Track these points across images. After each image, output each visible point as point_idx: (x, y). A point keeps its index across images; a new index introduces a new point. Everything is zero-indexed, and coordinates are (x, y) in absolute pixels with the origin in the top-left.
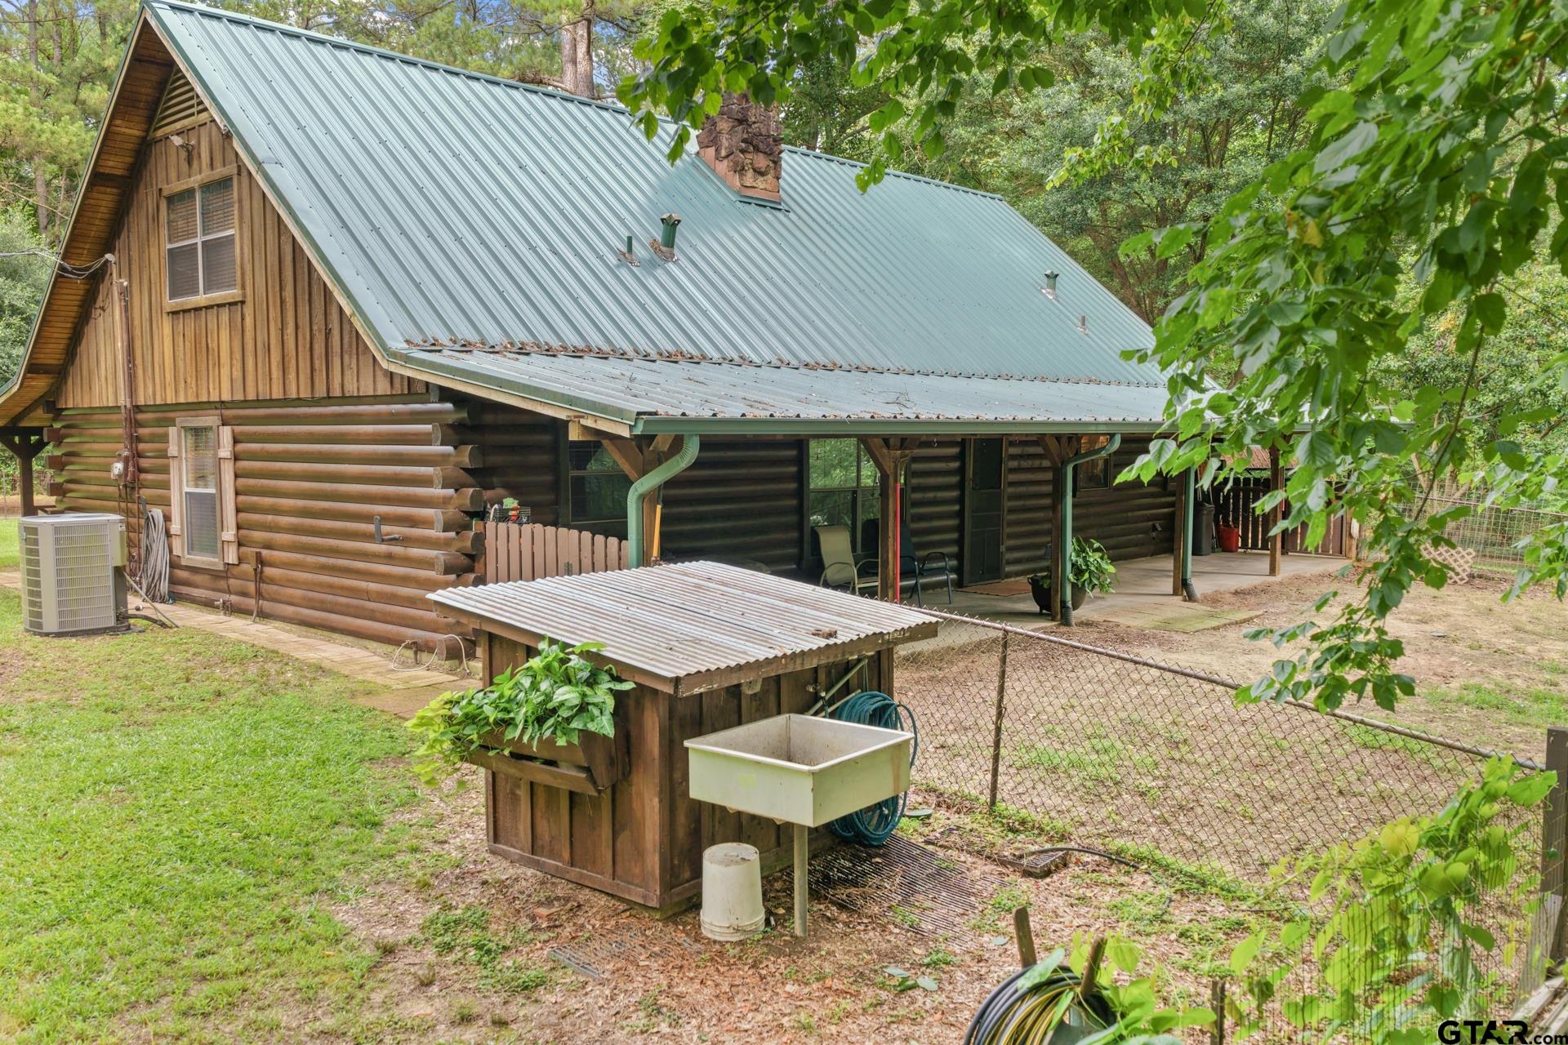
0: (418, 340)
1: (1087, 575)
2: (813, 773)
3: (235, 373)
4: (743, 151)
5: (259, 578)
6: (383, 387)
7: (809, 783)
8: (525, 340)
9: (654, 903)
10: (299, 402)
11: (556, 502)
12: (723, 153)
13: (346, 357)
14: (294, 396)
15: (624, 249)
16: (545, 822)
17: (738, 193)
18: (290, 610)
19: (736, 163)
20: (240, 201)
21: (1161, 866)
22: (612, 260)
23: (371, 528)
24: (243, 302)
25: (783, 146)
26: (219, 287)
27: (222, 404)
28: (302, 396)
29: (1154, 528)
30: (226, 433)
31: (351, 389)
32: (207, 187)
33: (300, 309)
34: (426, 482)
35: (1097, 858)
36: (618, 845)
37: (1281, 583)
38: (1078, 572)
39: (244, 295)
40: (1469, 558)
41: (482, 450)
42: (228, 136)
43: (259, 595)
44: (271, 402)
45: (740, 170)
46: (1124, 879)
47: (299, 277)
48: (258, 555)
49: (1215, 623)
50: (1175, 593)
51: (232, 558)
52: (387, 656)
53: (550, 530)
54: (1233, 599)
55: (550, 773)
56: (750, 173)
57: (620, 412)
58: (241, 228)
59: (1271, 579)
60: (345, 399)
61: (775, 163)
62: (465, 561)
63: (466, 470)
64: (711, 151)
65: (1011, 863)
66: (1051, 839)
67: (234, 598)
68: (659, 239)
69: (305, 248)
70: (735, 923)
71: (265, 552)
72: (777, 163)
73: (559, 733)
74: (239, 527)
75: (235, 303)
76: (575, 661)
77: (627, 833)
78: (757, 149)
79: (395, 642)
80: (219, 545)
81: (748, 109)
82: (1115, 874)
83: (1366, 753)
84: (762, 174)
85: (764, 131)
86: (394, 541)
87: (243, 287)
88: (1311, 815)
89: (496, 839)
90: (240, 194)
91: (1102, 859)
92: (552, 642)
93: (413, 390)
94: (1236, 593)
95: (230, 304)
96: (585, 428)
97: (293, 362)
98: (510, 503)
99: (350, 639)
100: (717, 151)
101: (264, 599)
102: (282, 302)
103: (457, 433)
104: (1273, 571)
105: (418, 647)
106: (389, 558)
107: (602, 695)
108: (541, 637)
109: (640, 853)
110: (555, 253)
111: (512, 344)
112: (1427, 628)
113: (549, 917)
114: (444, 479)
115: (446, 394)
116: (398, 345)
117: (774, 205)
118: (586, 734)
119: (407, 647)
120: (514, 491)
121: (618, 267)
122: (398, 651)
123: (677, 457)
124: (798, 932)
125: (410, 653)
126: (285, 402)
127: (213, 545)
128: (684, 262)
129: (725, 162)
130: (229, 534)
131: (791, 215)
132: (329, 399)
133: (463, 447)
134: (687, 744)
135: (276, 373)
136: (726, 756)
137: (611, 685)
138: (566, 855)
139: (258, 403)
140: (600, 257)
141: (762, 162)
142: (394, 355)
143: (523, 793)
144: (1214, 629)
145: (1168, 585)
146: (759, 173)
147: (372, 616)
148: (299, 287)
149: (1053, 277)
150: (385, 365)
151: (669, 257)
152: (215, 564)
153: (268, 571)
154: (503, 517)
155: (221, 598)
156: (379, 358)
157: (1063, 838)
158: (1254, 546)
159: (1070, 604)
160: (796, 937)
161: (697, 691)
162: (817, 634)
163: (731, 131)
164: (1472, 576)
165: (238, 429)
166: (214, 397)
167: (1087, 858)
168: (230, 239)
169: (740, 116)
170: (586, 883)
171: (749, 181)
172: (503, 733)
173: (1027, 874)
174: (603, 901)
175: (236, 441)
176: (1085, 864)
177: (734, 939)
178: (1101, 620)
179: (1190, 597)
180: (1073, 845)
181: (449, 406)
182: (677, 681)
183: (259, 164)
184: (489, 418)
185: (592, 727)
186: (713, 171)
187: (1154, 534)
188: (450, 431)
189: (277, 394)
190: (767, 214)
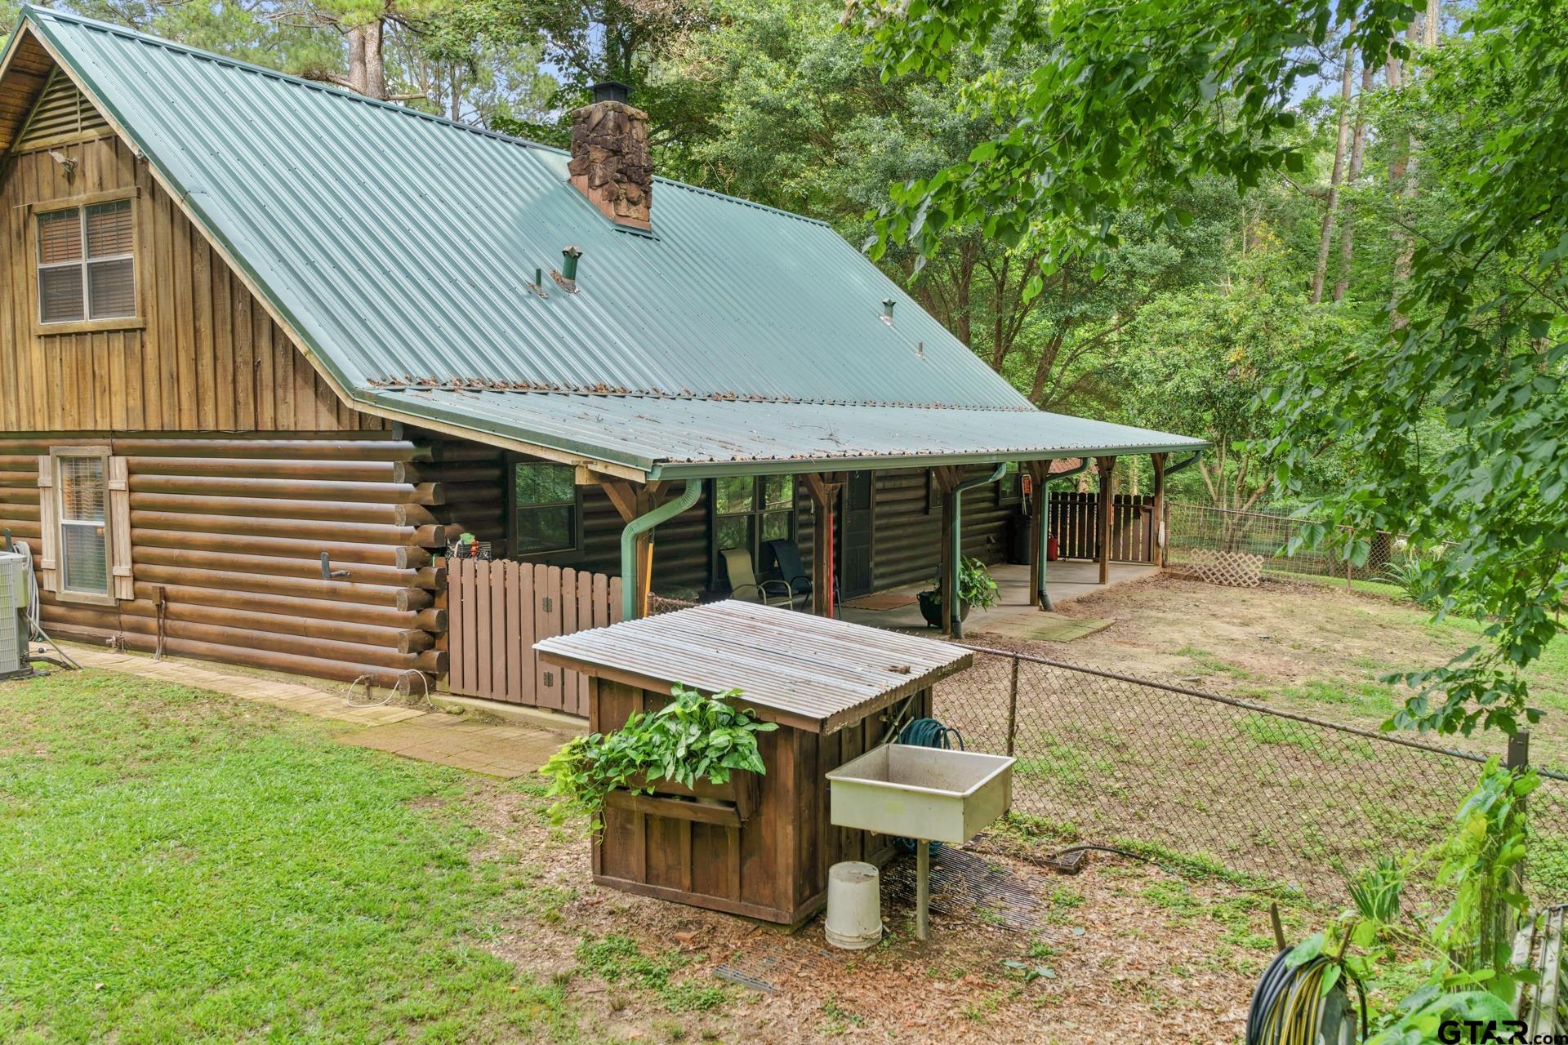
0: (377, 378)
1: (974, 592)
2: (964, 798)
3: (131, 402)
4: (618, 181)
5: (162, 612)
6: (327, 422)
7: (960, 807)
8: (471, 377)
9: (787, 920)
10: (217, 434)
11: (504, 536)
12: (597, 182)
13: (280, 392)
14: (212, 427)
15: (533, 283)
16: (661, 854)
17: (613, 222)
18: (203, 646)
19: (611, 193)
20: (140, 225)
21: (1166, 858)
22: (522, 291)
23: (317, 564)
24: (143, 330)
25: (653, 177)
26: (108, 312)
27: (113, 434)
28: (221, 428)
29: (989, 541)
30: (119, 465)
31: (287, 422)
32: (96, 210)
33: (219, 340)
34: (387, 518)
35: (1108, 853)
36: (745, 869)
37: (1110, 591)
38: (966, 588)
39: (145, 322)
40: (1259, 563)
41: (446, 486)
42: (145, 161)
43: (163, 631)
44: (181, 434)
45: (614, 199)
46: (1139, 871)
47: (219, 307)
48: (162, 590)
49: (1083, 632)
50: (1032, 603)
51: (125, 591)
52: (331, 691)
53: (527, 567)
54: (1080, 607)
55: (691, 809)
56: (624, 203)
57: (635, 460)
58: (141, 253)
59: (1102, 587)
60: (276, 434)
61: (646, 192)
62: (424, 596)
63: (427, 507)
64: (584, 179)
65: (1045, 863)
66: (1065, 840)
67: (127, 636)
68: (560, 272)
69: (246, 282)
70: (864, 933)
71: (169, 588)
72: (647, 192)
73: (712, 772)
74: (134, 561)
75: (134, 330)
76: (715, 706)
77: (755, 858)
78: (630, 180)
79: (347, 678)
80: (109, 580)
81: (622, 140)
82: (1128, 867)
83: (1266, 747)
84: (635, 203)
85: (636, 162)
86: (341, 577)
87: (144, 314)
88: (1249, 807)
89: (602, 873)
90: (140, 218)
91: (1114, 854)
92: (687, 688)
93: (364, 427)
94: (1079, 601)
95: (125, 331)
96: (592, 472)
97: (211, 394)
98: (468, 538)
99: (282, 675)
100: (591, 180)
101: (166, 634)
102: (196, 331)
103: (421, 470)
104: (1102, 580)
105: (371, 682)
106: (333, 594)
107: (744, 735)
108: (672, 684)
109: (770, 876)
110: (474, 286)
111: (460, 381)
112: (1250, 629)
113: (693, 940)
114: (408, 516)
115: (409, 432)
116: (362, 384)
117: (645, 233)
118: (735, 773)
119: (361, 683)
120: (469, 525)
121: (528, 297)
122: (352, 687)
123: (679, 499)
124: (921, 937)
125: (361, 689)
126: (199, 434)
127: (101, 577)
128: (584, 293)
129: (599, 191)
130: (123, 568)
131: (661, 243)
132: (257, 433)
133: (424, 485)
134: (829, 776)
135: (187, 403)
136: (864, 785)
137: (752, 727)
138: (687, 882)
139: (162, 434)
140: (513, 290)
141: (635, 192)
142: (362, 395)
143: (637, 827)
144: (1085, 637)
145: (1024, 595)
146: (633, 202)
147: (311, 651)
148: (218, 317)
149: (890, 305)
150: (349, 404)
151: (571, 289)
152: (103, 600)
153: (174, 607)
154: (466, 553)
155: (114, 636)
156: (342, 397)
157: (1076, 838)
158: (1072, 555)
159: (959, 618)
160: (920, 941)
161: (836, 729)
162: (894, 669)
163: (605, 162)
164: (1262, 580)
165: (135, 460)
166: (103, 426)
167: (1101, 854)
168: (126, 265)
169: (615, 147)
170: (710, 906)
171: (623, 210)
172: (645, 774)
173: (1063, 871)
174: (732, 921)
175: (131, 472)
176: (1102, 860)
177: (864, 947)
178: (984, 631)
179: (1046, 607)
180: (1084, 843)
181: (408, 444)
182: (823, 722)
183: (185, 194)
184: (448, 455)
185: (744, 765)
186: (587, 199)
187: (989, 546)
188: (412, 469)
189: (188, 424)
190: (639, 240)
